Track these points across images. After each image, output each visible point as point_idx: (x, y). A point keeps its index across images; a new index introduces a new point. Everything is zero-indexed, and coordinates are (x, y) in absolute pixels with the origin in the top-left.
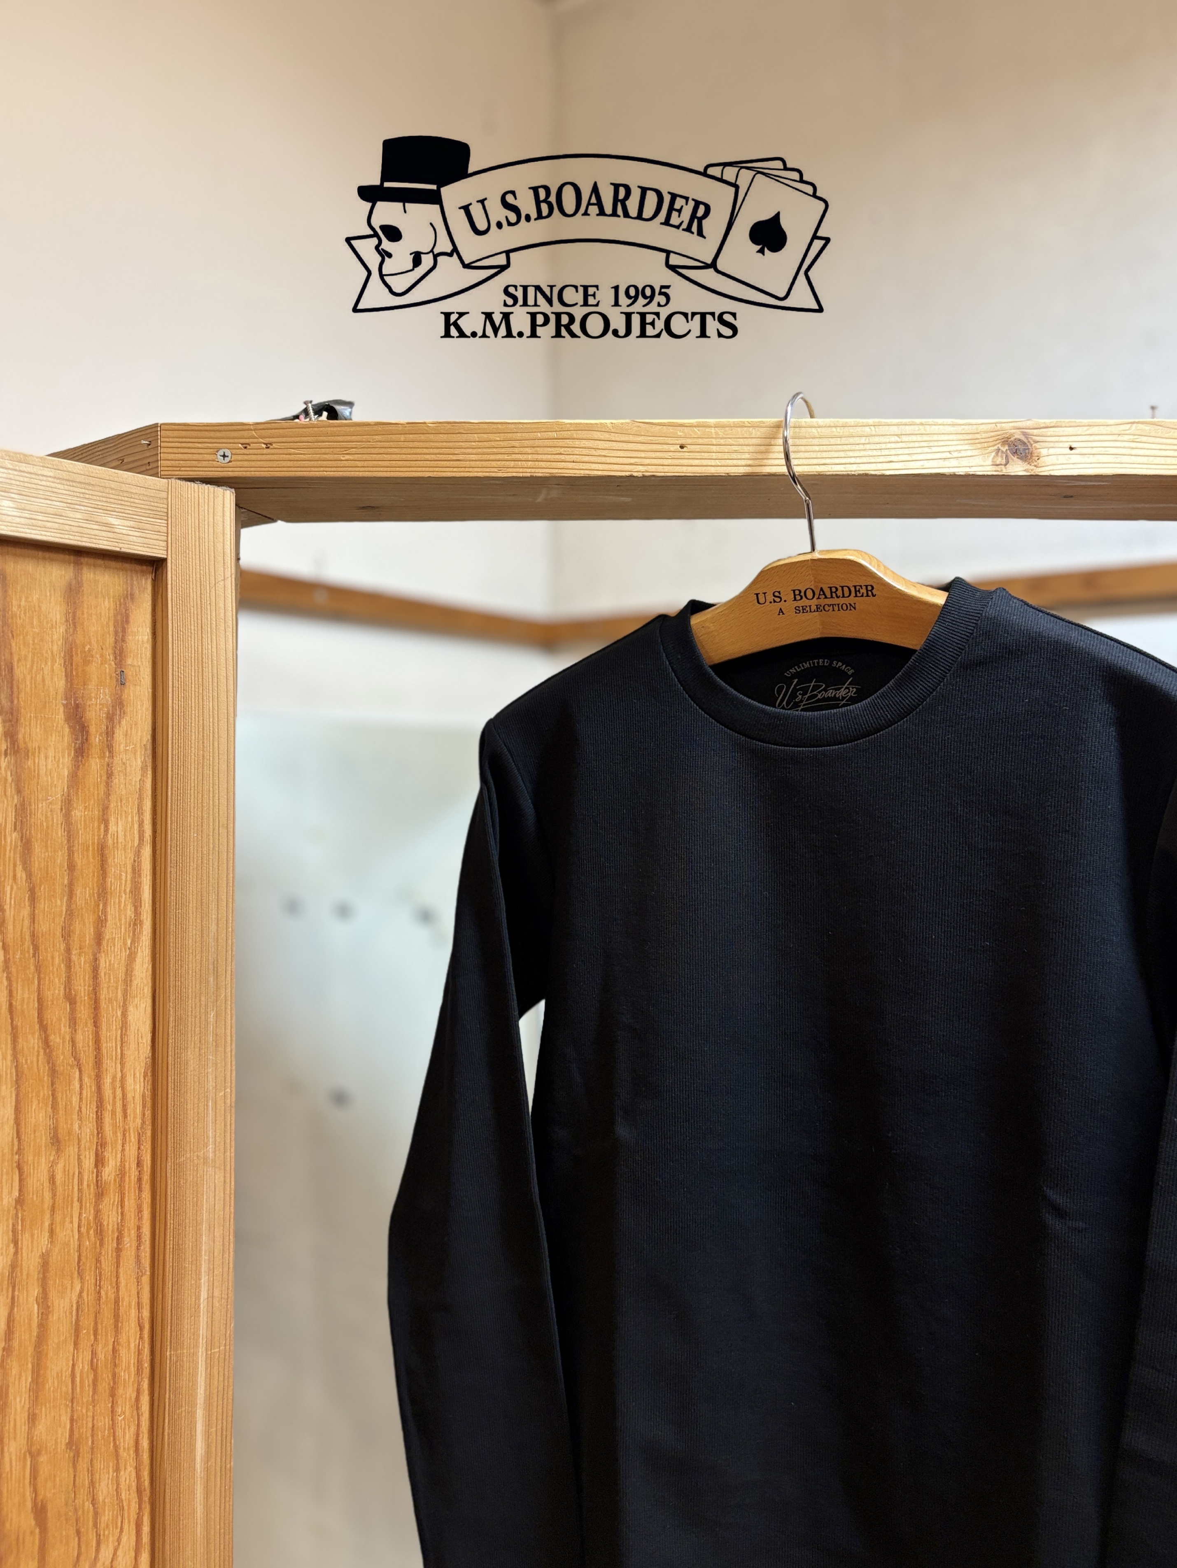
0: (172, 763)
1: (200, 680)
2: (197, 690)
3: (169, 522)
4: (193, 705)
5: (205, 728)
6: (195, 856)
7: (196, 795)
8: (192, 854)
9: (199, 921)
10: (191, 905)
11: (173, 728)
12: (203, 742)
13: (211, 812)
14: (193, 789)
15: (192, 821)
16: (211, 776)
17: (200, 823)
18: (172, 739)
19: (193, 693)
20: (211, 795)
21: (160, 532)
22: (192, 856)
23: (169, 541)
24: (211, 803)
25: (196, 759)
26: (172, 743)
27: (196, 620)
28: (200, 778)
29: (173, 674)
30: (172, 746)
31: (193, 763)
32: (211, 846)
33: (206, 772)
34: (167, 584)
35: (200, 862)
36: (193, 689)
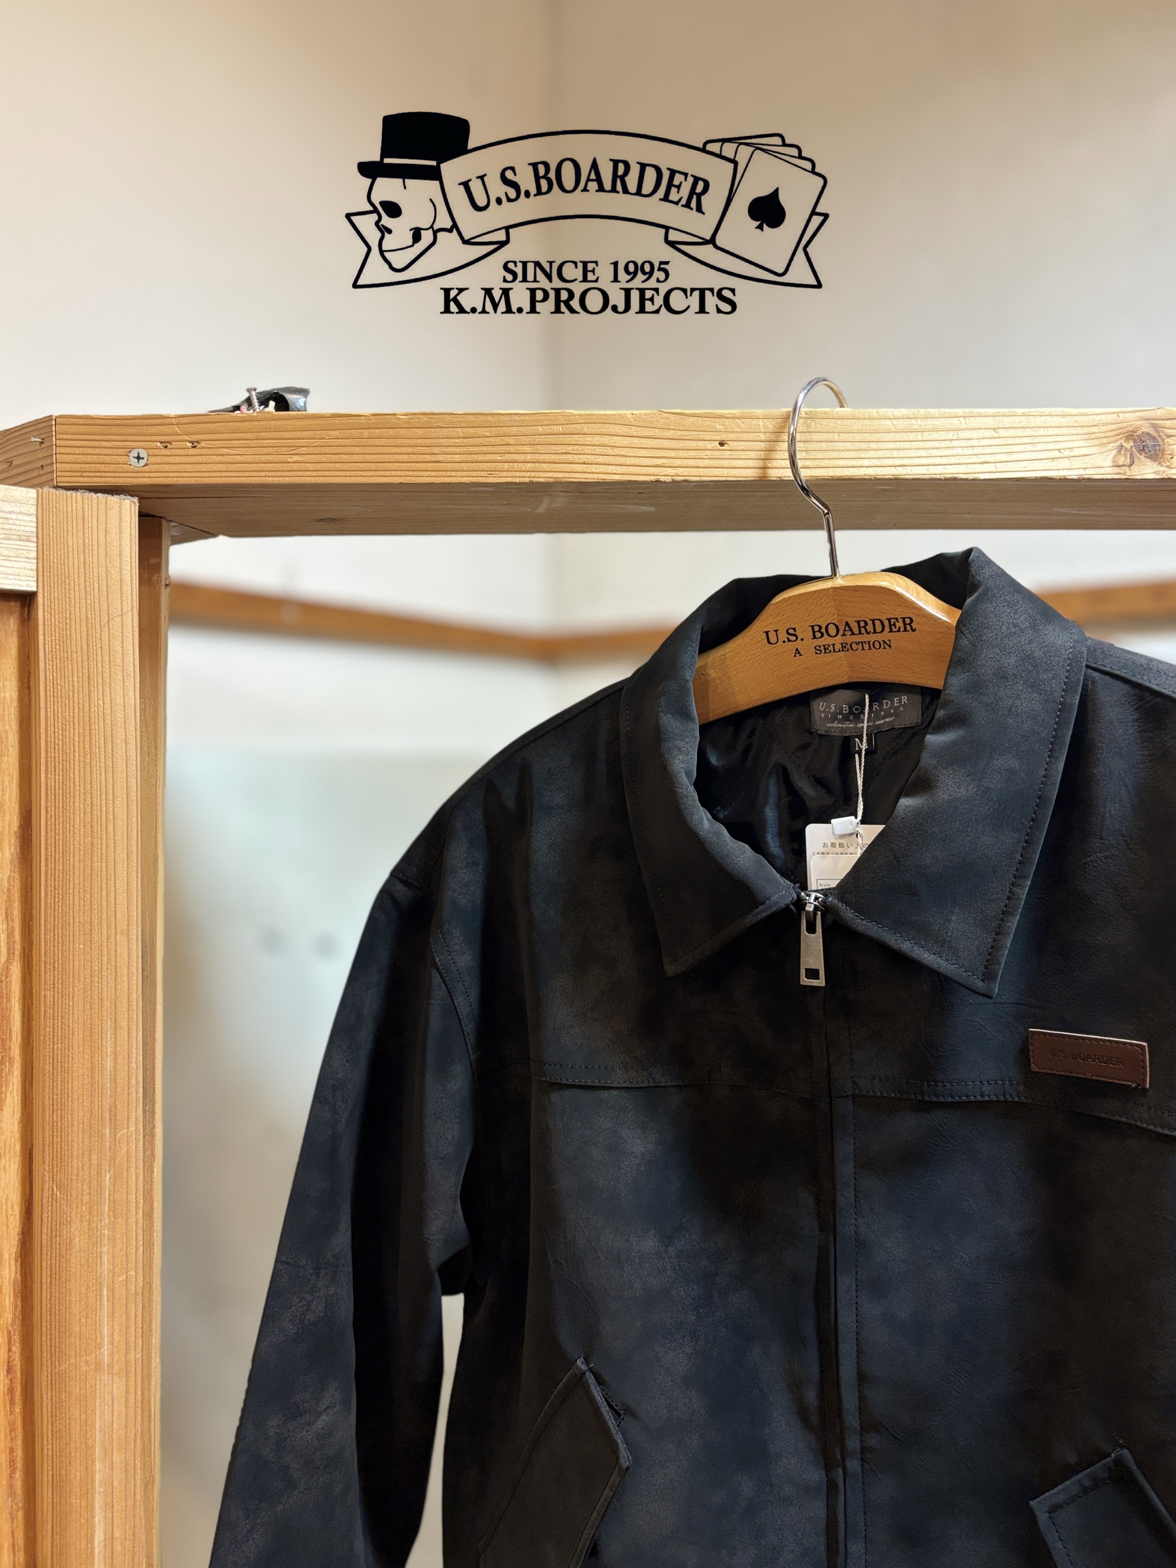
0: (46, 855)
1: (87, 746)
2: (82, 759)
3: (40, 544)
4: (77, 779)
5: (95, 808)
6: (82, 974)
7: (82, 894)
8: (76, 971)
9: (86, 1057)
10: (75, 1037)
11: (47, 811)
12: (92, 827)
13: (104, 916)
14: (77, 887)
15: (76, 929)
16: (104, 869)
17: (87, 931)
18: (46, 825)
19: (77, 763)
20: (104, 894)
21: (26, 558)
22: (76, 975)
23: (40, 570)
24: (104, 904)
25: (82, 848)
26: (46, 829)
27: (80, 669)
28: (88, 872)
29: (46, 742)
30: (47, 833)
31: (77, 853)
32: (105, 959)
33: (97, 865)
34: (37, 625)
35: (88, 980)
36: (77, 758)
